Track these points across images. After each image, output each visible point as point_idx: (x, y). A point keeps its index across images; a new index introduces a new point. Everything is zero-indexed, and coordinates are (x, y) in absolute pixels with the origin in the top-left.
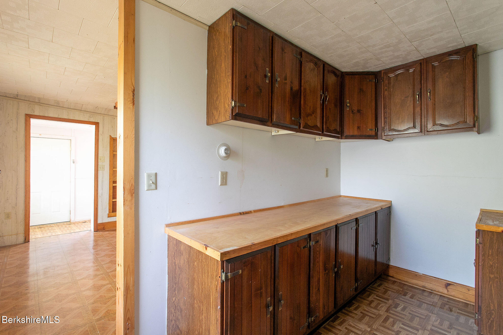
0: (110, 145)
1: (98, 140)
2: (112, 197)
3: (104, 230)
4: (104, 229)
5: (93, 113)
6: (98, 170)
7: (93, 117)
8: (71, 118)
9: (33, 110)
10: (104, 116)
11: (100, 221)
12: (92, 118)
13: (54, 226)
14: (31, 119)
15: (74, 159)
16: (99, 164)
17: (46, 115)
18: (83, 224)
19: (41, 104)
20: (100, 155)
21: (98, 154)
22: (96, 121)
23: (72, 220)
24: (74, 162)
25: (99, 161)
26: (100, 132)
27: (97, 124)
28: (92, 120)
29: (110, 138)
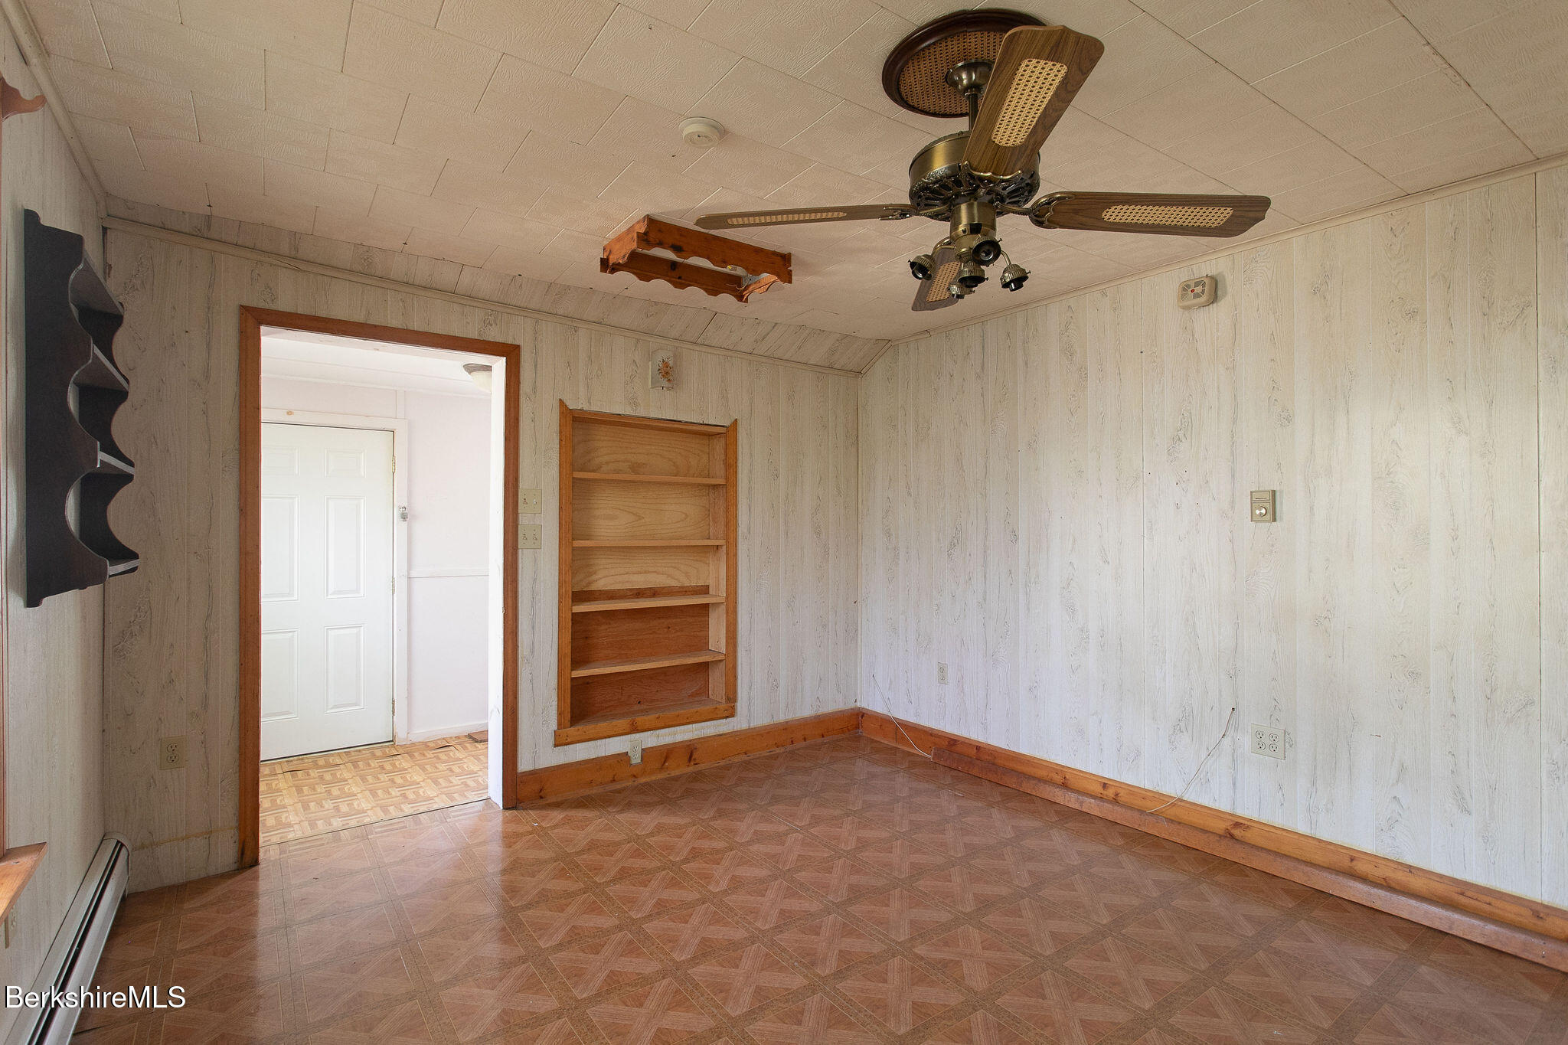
0: (561, 440)
1: (517, 420)
2: (568, 661)
3: (542, 802)
4: (541, 797)
5: (498, 306)
6: (516, 549)
7: (498, 322)
8: (417, 325)
9: (271, 289)
10: (537, 321)
11: (525, 765)
12: (493, 326)
13: (338, 761)
14: (263, 329)
15: (406, 505)
16: (524, 519)
17: (322, 313)
18: (440, 755)
19: (303, 267)
20: (524, 484)
21: (516, 480)
22: (510, 341)
23: (402, 736)
24: (404, 517)
25: (520, 511)
26: (525, 386)
27: (511, 353)
28: (494, 335)
29: (562, 413)
